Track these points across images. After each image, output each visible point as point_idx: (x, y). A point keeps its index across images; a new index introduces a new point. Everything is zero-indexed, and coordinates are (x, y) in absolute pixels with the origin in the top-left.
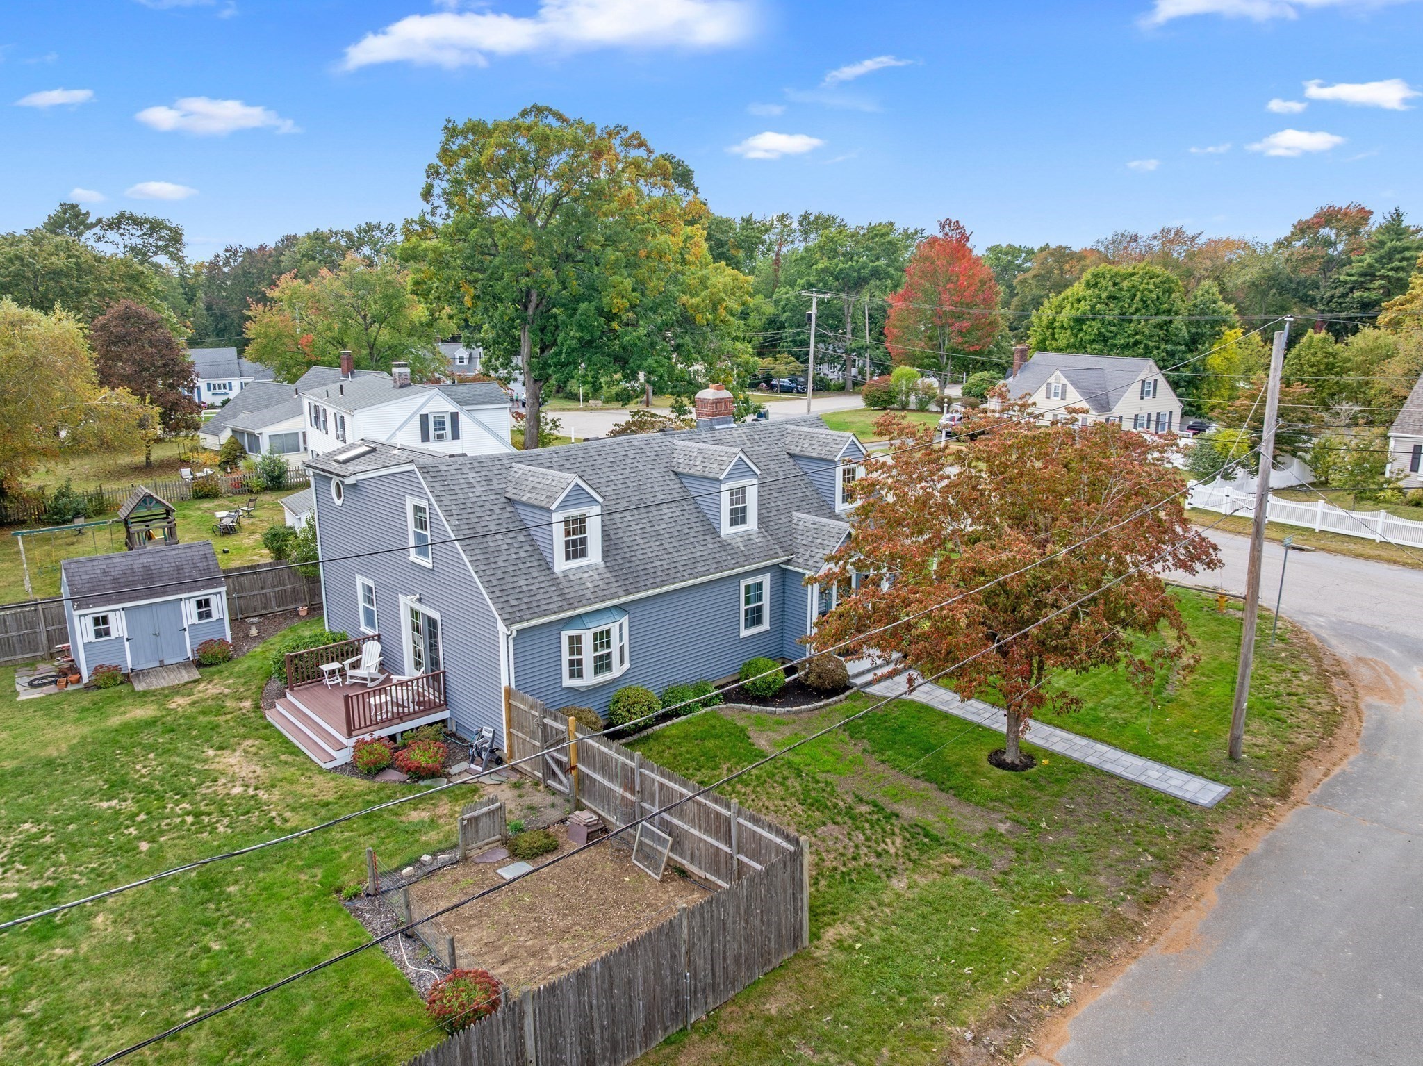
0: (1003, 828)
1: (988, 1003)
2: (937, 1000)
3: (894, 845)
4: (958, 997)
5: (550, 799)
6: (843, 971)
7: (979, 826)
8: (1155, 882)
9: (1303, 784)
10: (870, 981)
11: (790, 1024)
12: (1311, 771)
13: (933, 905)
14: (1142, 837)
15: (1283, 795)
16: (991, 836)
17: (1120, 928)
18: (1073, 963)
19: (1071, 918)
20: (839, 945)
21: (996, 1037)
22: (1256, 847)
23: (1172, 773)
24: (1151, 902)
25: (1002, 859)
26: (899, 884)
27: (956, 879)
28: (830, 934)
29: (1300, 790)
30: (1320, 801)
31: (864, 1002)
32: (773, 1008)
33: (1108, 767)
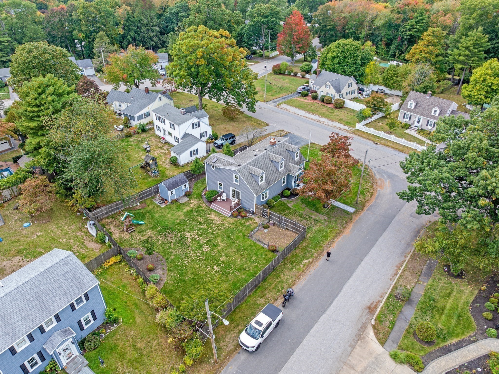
0: (326, 218)
1: (327, 242)
2: (321, 242)
3: (313, 222)
4: (323, 242)
5: (264, 219)
6: (311, 240)
7: (323, 218)
8: (345, 225)
9: (365, 207)
10: (314, 241)
11: (307, 246)
12: (367, 205)
13: (319, 231)
14: (344, 218)
15: (362, 210)
16: (325, 220)
17: (341, 232)
18: (336, 236)
19: (335, 231)
20: (309, 237)
21: (328, 246)
22: (358, 219)
23: (348, 207)
24: (344, 228)
25: (326, 223)
26: (314, 228)
27: (321, 227)
28: (308, 236)
29: (365, 209)
30: (367, 210)
31: (314, 243)
32: (304, 245)
33: (339, 206)
